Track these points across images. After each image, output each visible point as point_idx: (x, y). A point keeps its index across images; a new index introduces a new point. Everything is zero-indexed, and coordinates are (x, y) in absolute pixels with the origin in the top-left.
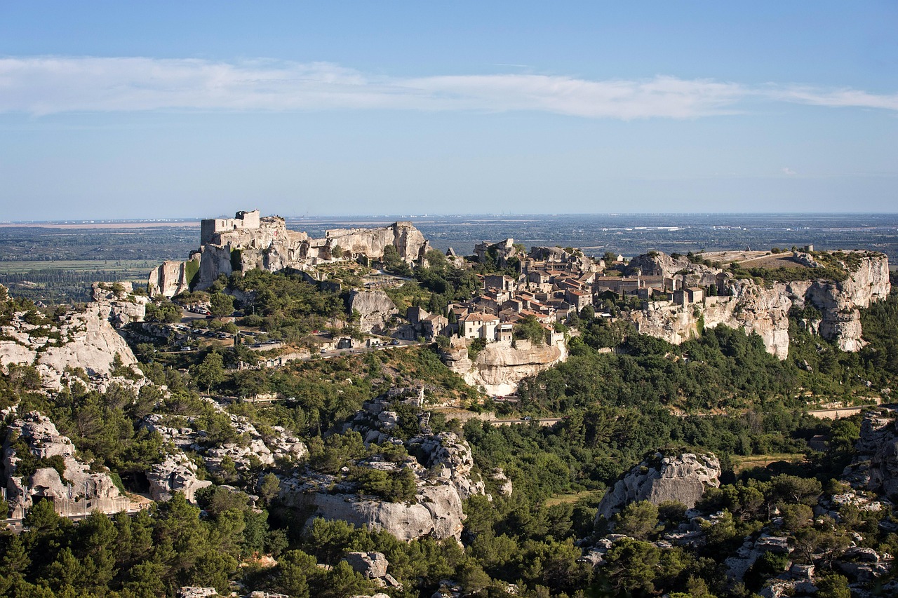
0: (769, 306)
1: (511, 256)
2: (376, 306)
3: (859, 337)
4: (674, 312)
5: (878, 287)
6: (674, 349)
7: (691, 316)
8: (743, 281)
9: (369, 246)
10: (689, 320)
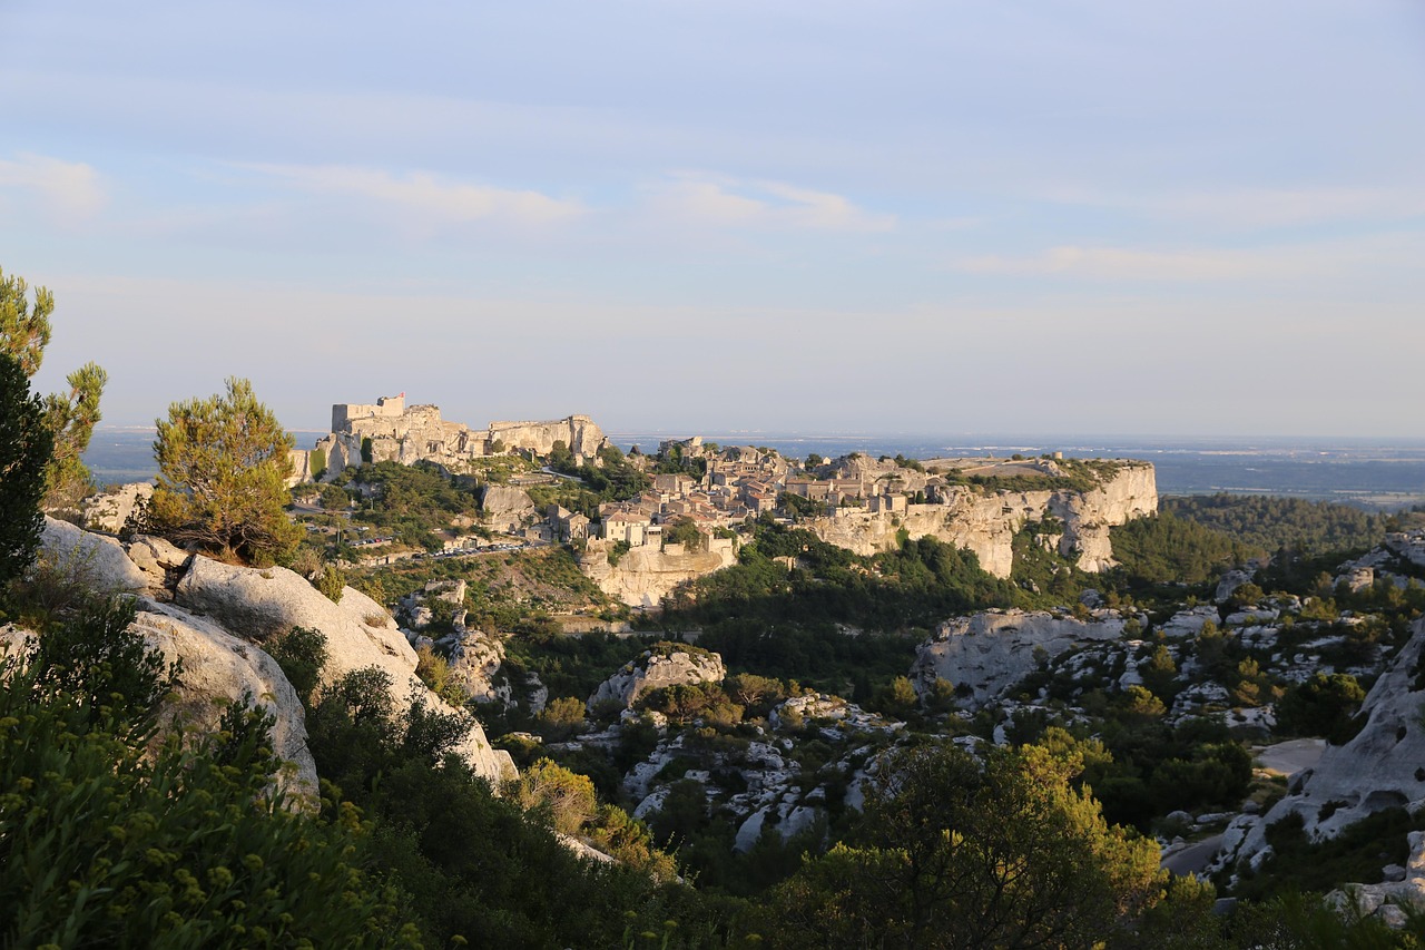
0: (988, 517)
1: (698, 455)
2: (512, 504)
3: (1108, 556)
4: (866, 520)
5: (1141, 501)
6: (865, 561)
7: (890, 524)
8: (956, 488)
9: (539, 441)
10: (886, 529)
